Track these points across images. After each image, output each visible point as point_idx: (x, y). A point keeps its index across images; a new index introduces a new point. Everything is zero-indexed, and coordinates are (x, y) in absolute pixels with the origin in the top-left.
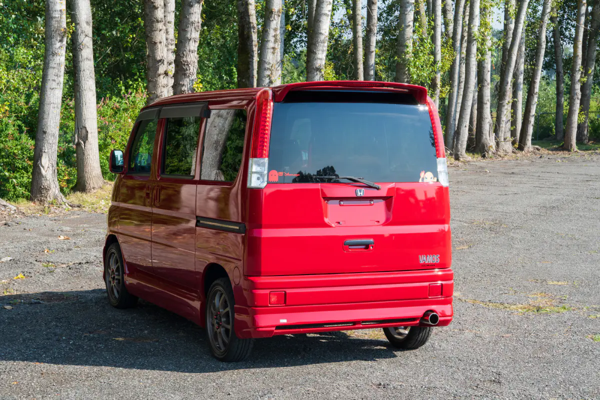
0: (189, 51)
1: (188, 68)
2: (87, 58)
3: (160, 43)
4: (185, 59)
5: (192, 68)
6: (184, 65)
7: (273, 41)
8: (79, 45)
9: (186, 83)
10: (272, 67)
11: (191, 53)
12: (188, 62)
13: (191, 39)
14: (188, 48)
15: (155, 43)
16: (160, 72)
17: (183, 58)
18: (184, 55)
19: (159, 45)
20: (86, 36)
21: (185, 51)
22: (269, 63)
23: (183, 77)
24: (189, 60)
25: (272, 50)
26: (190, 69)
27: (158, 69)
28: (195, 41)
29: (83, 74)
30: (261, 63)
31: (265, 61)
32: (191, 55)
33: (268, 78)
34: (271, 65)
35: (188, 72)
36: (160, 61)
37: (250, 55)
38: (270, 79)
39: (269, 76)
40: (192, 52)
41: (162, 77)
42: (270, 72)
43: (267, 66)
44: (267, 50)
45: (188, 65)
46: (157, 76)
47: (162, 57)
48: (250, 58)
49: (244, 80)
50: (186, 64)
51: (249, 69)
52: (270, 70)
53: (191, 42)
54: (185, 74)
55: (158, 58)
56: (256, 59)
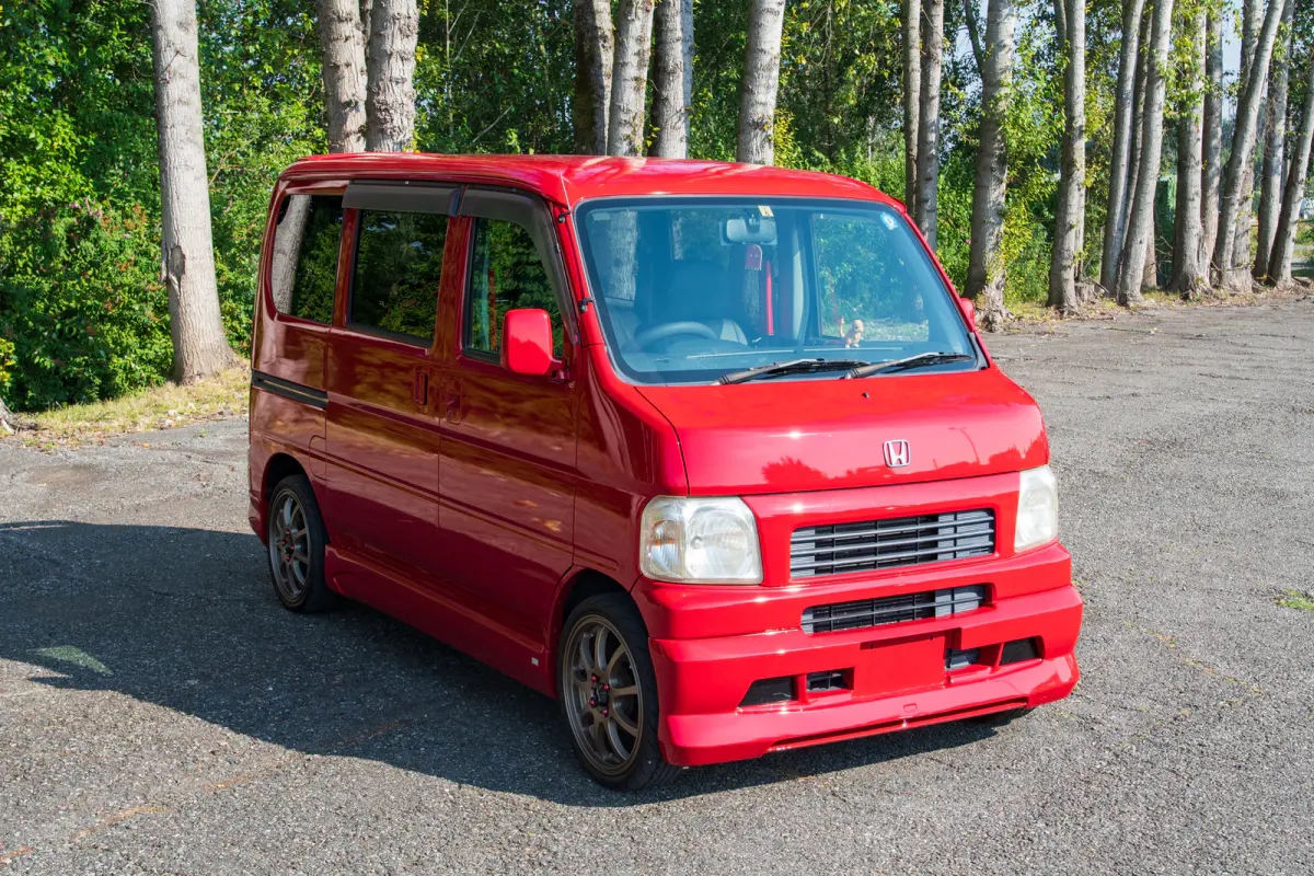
0: (391, 81)
1: (388, 118)
2: (180, 100)
3: (348, 65)
4: (381, 98)
5: (396, 117)
6: (380, 110)
7: (635, 64)
8: (163, 72)
11: (394, 84)
12: (387, 104)
13: (391, 54)
14: (388, 74)
15: (337, 67)
16: (348, 129)
17: (378, 94)
18: (379, 89)
19: (346, 72)
20: (178, 52)
21: (382, 80)
22: (629, 111)
23: (380, 135)
24: (390, 100)
25: (634, 83)
26: (392, 120)
27: (344, 121)
28: (402, 59)
29: (172, 133)
30: (614, 109)
31: (620, 107)
32: (395, 88)
33: (628, 141)
34: (632, 115)
35: (388, 125)
36: (348, 104)
37: (595, 96)
38: (630, 143)
39: (629, 137)
40: (397, 83)
41: (353, 138)
42: (632, 129)
43: (623, 117)
44: (623, 83)
46: (343, 136)
47: (353, 95)
48: (596, 101)
50: (384, 107)
51: (594, 123)
52: (631, 125)
53: (393, 60)
54: (383, 131)
55: (345, 99)
56: (607, 103)
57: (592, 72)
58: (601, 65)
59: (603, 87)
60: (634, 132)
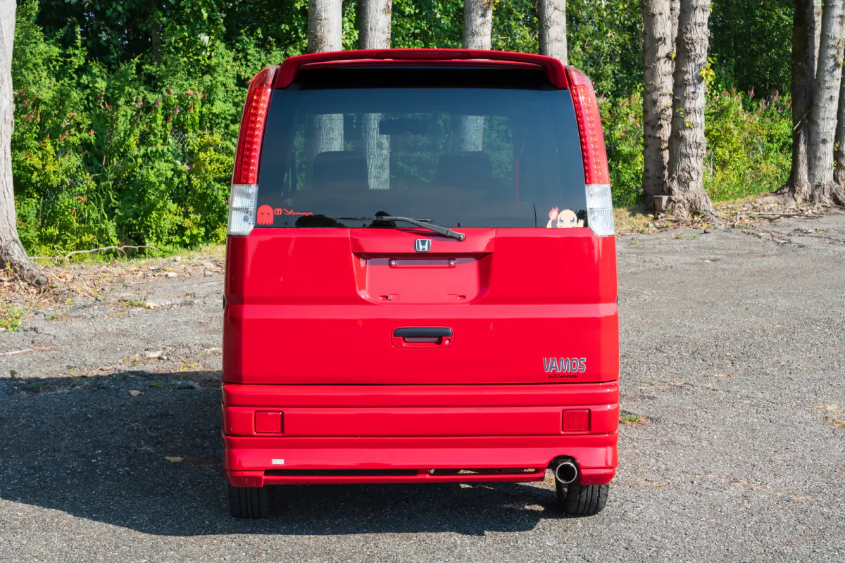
0: (695, 25)
1: (693, 49)
2: (556, 39)
3: (661, 14)
4: (689, 35)
5: (698, 48)
6: (688, 44)
7: (841, 6)
8: (546, 21)
9: (690, 69)
10: (838, 43)
11: (697, 26)
12: (692, 40)
13: (697, 7)
14: (693, 21)
15: (653, 15)
16: (659, 56)
17: (686, 33)
18: (687, 30)
19: (659, 18)
20: (556, 8)
21: (689, 24)
22: (835, 38)
23: (687, 60)
24: (694, 37)
25: (839, 20)
26: (695, 50)
27: (657, 51)
28: (703, 10)
30: (824, 36)
31: (828, 36)
32: (698, 29)
33: (833, 59)
34: (837, 41)
35: (693, 53)
36: (660, 39)
37: (808, 28)
38: (835, 60)
39: (834, 56)
40: (699, 26)
41: (662, 61)
42: (837, 50)
43: (831, 43)
44: (831, 19)
45: (692, 43)
46: (656, 60)
47: (663, 34)
48: (809, 31)
49: (800, 64)
50: (690, 42)
51: (807, 47)
52: (836, 48)
53: (697, 11)
54: (689, 57)
55: (658, 36)
56: (818, 32)
57: (807, 11)
58: (813, 7)
59: (814, 22)
60: (838, 53)
